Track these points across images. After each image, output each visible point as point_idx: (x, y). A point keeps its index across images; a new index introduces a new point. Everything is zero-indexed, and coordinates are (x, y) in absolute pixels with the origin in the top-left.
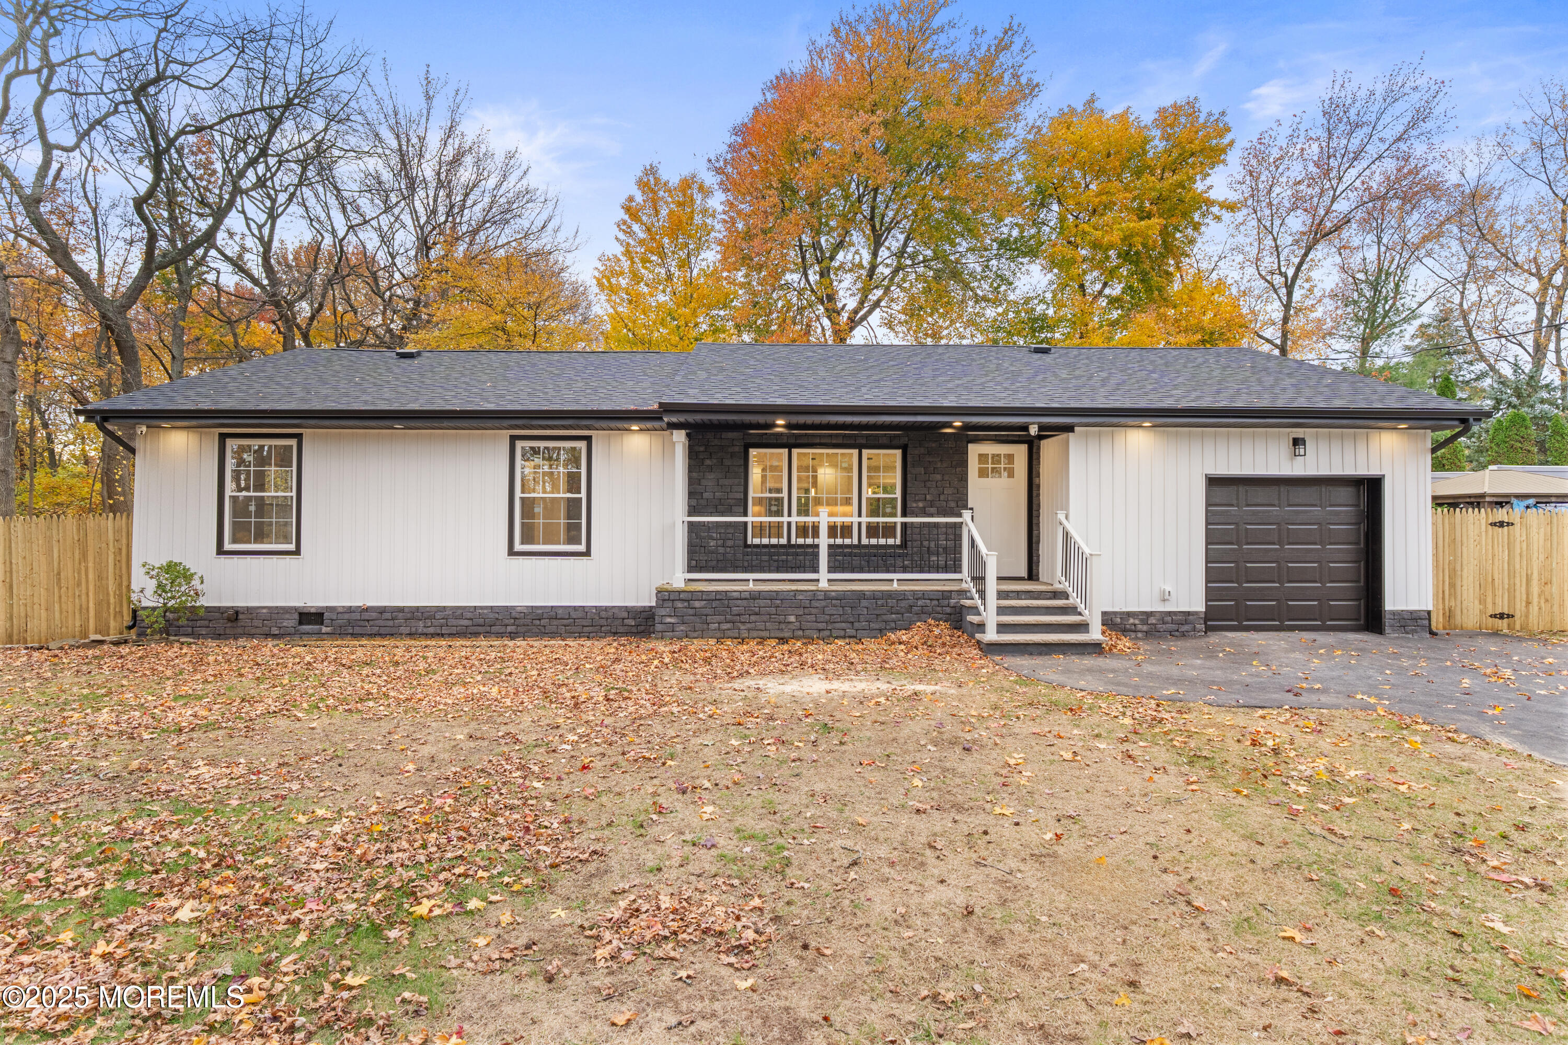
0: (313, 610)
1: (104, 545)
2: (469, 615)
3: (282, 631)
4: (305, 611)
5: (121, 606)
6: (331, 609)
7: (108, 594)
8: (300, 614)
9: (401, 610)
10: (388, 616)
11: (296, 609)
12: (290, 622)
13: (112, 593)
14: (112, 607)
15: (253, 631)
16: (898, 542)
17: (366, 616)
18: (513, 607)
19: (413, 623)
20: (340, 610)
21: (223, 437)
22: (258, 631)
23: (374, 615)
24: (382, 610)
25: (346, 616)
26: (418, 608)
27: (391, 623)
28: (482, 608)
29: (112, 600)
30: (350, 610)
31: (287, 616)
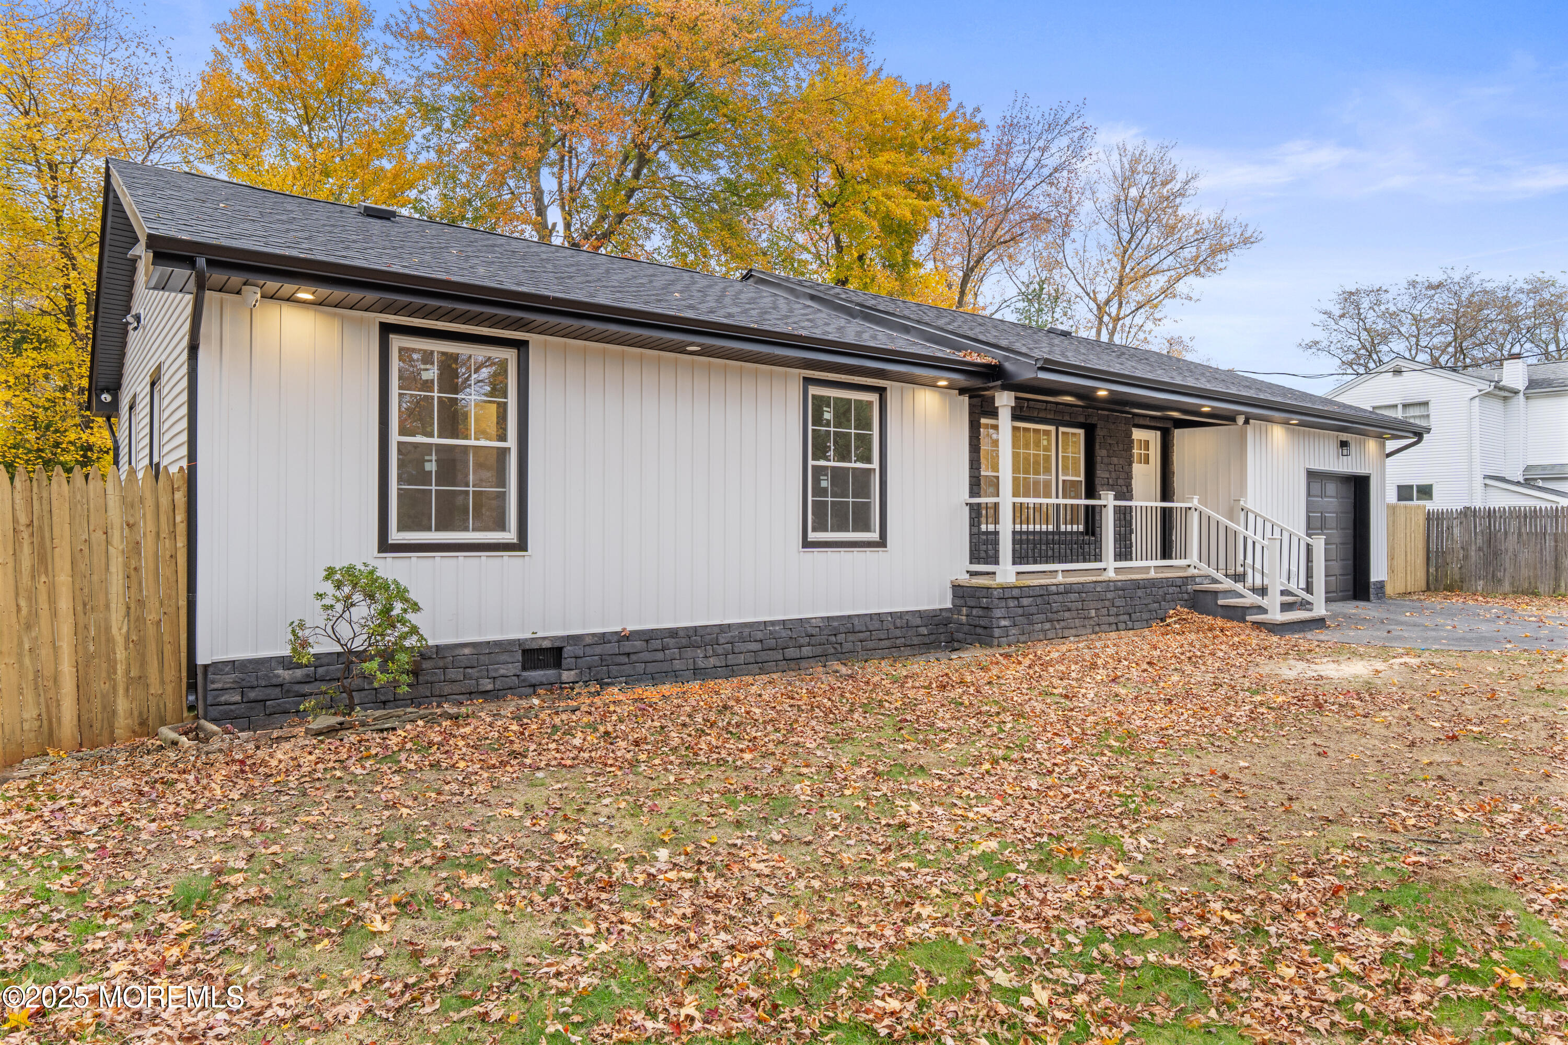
0: (546, 644)
1: (98, 536)
2: (759, 635)
3: (499, 684)
4: (535, 646)
5: (143, 664)
6: (575, 639)
7: (110, 640)
8: (525, 652)
9: (673, 633)
10: (656, 644)
11: (519, 642)
12: (511, 667)
13: (120, 640)
14: (120, 669)
15: (447, 689)
16: (1081, 528)
17: (627, 646)
18: (808, 620)
19: (689, 653)
20: (588, 641)
21: (386, 329)
22: (456, 688)
23: (639, 644)
24: (648, 636)
25: (598, 650)
26: (695, 629)
27: (660, 656)
28: (773, 623)
29: (121, 654)
30: (603, 638)
31: (504, 657)
